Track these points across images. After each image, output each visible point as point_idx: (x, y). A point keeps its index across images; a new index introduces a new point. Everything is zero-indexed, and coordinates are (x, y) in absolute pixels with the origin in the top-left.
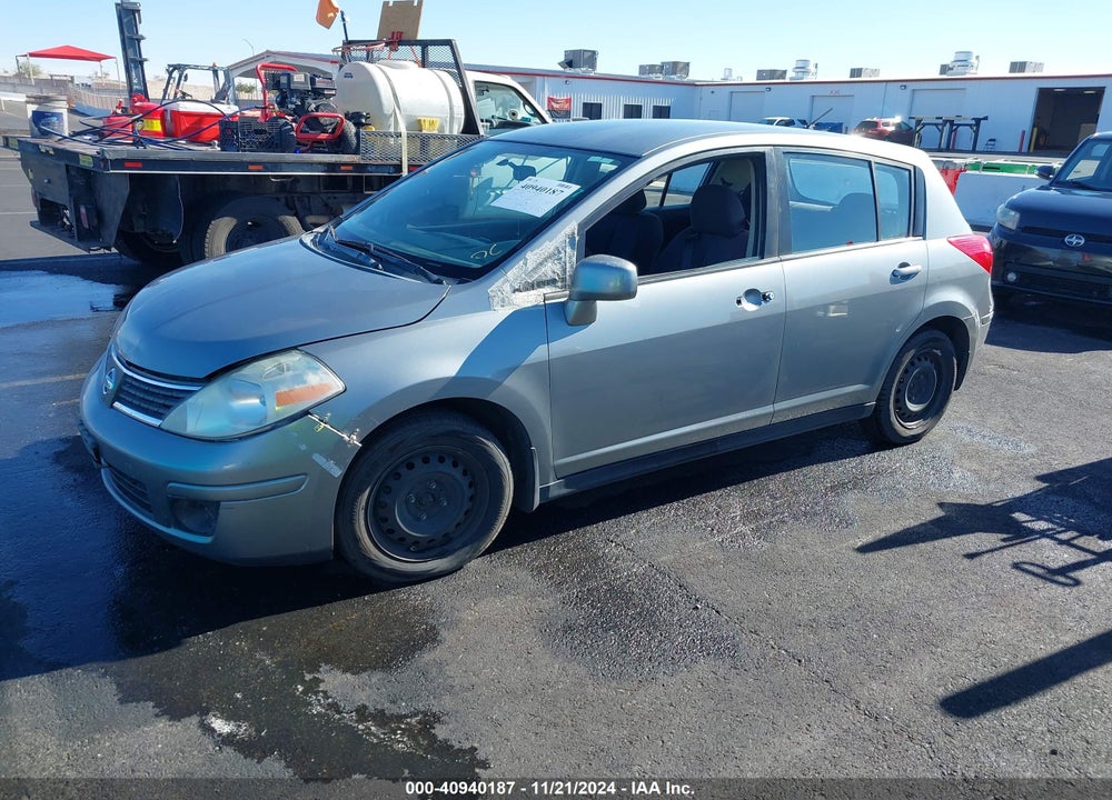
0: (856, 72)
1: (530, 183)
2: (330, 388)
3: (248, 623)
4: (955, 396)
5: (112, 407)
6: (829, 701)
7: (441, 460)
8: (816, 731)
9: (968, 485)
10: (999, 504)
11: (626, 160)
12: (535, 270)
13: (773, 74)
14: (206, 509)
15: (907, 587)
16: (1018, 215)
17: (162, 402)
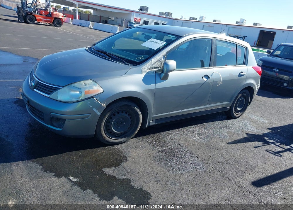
0: (215, 21)
1: (152, 40)
2: (99, 91)
3: (76, 152)
4: (248, 107)
5: (33, 90)
6: (229, 182)
7: (122, 112)
8: (227, 190)
9: (254, 130)
10: (261, 135)
11: (179, 37)
12: (154, 64)
13: (193, 18)
14: (61, 121)
15: (243, 154)
16: (262, 62)
17: (50, 90)
